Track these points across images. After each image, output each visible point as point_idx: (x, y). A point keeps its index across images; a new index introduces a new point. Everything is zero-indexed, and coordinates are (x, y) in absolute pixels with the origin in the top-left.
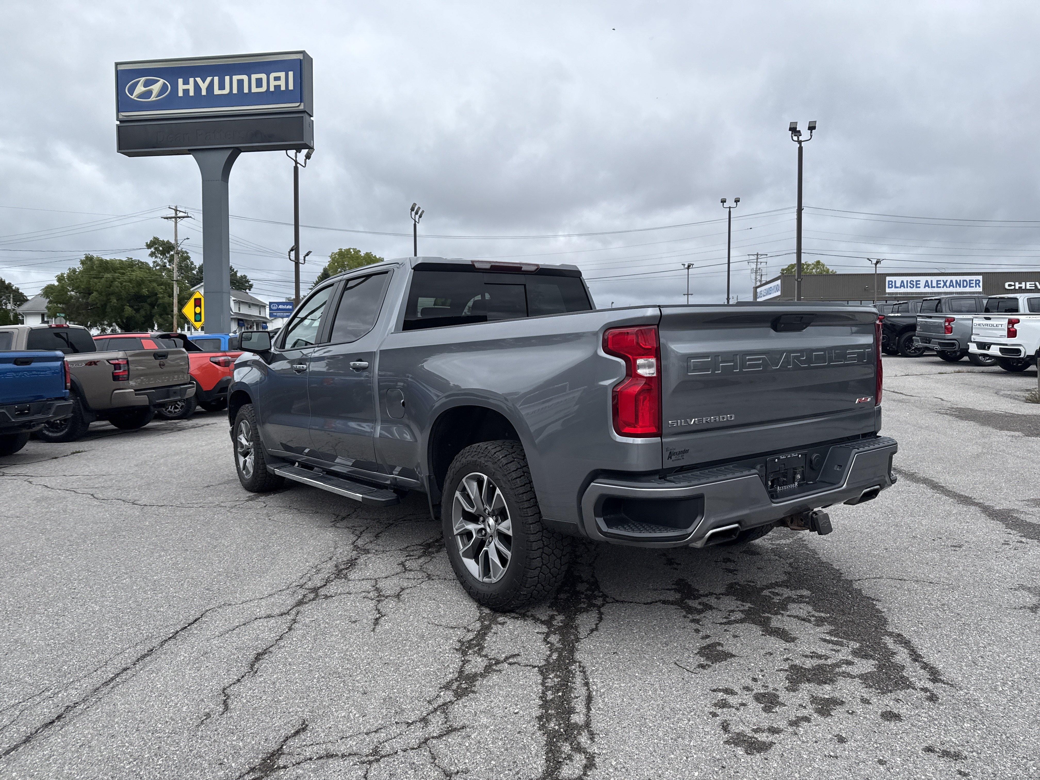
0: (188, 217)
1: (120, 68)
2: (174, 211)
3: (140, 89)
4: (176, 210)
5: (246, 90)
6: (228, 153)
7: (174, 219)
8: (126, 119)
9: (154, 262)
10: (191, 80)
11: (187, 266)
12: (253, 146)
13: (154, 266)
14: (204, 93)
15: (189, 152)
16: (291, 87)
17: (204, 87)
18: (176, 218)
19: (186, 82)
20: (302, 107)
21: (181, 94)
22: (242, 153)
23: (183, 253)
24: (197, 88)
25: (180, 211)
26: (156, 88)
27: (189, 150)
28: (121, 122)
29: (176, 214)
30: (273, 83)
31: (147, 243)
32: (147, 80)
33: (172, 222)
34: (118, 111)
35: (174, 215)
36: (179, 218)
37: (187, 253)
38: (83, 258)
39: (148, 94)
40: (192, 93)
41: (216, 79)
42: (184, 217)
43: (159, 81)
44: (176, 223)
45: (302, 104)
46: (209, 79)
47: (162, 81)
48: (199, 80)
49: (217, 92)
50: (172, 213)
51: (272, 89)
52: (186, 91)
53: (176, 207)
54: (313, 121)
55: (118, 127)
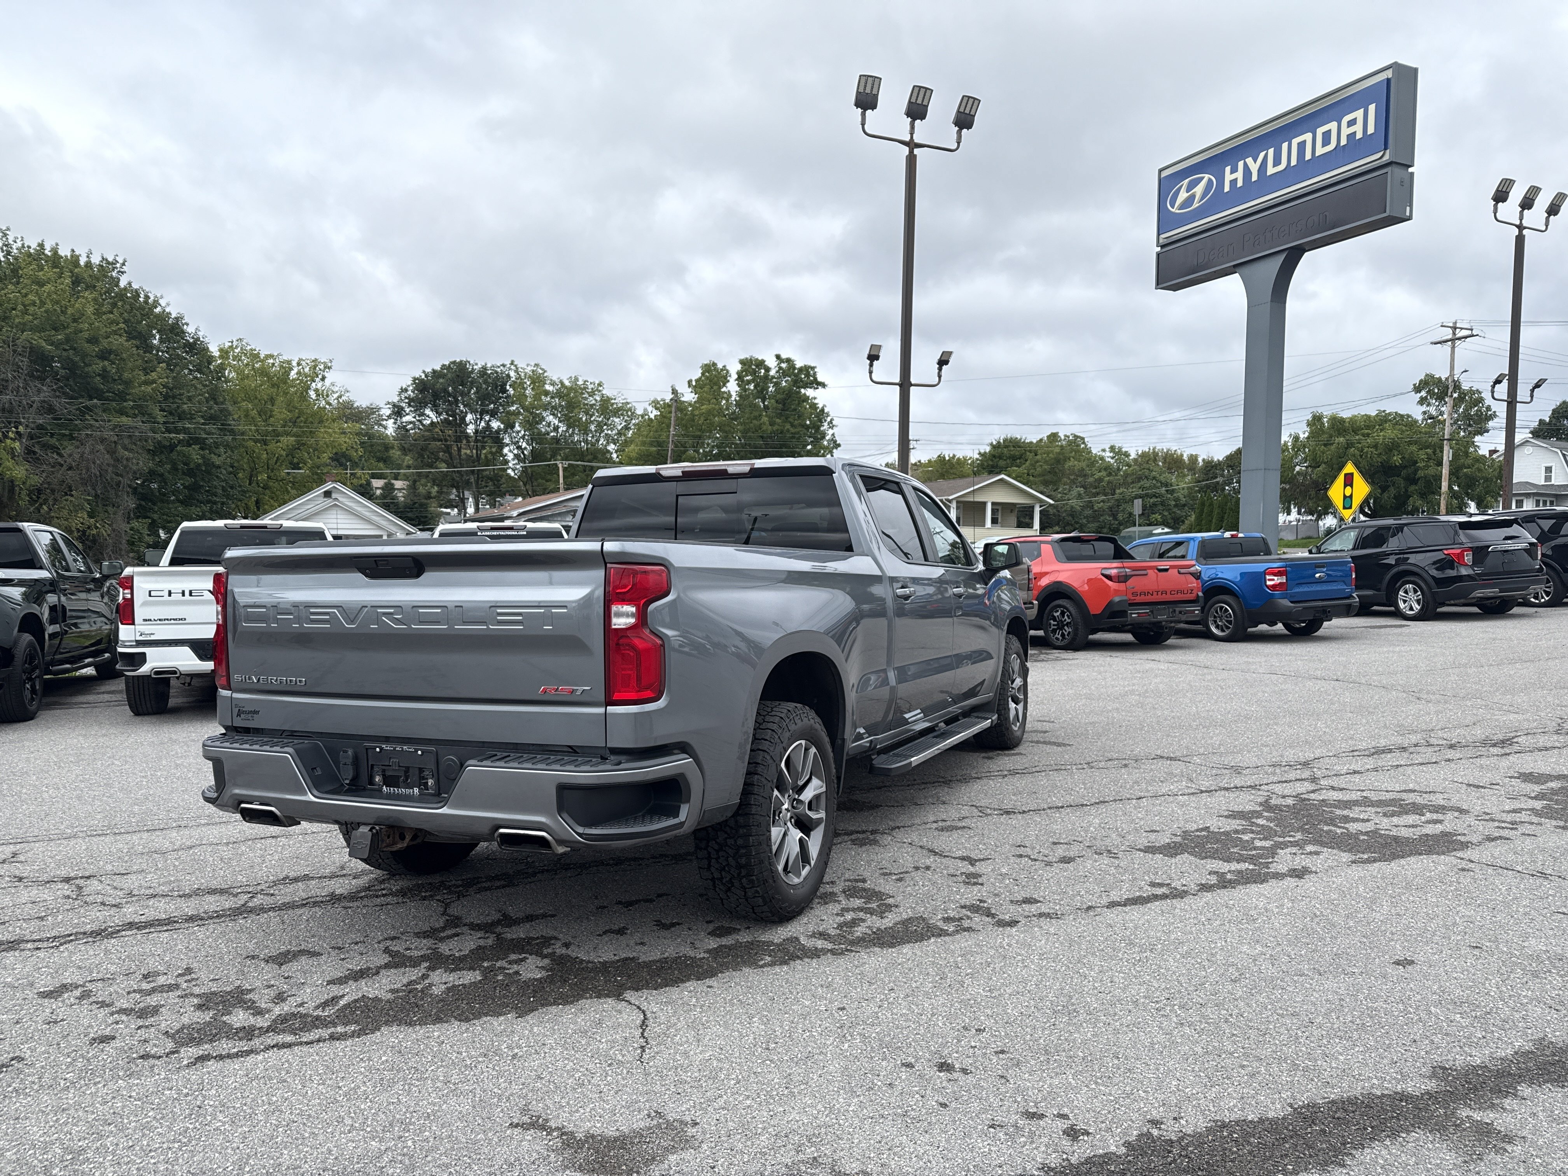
0: (1473, 336)
1: (1165, 174)
2: (1450, 331)
3: (1183, 195)
4: (1454, 328)
5: (1308, 156)
6: (1281, 258)
7: (1450, 343)
8: (1166, 241)
9: (1424, 413)
10: (1241, 164)
11: (1479, 414)
12: (1315, 240)
13: (1424, 419)
14: (1255, 178)
15: (1233, 270)
16: (1371, 130)
17: (1254, 167)
18: (1453, 340)
19: (1234, 170)
20: (1387, 157)
21: (1227, 188)
22: (1306, 254)
23: (1471, 392)
24: (1247, 171)
25: (1462, 329)
26: (1199, 190)
27: (1235, 266)
28: (1162, 247)
29: (1454, 334)
30: (1346, 131)
31: (1414, 385)
32: (1190, 182)
33: (1448, 347)
34: (1159, 235)
35: (1450, 337)
36: (1459, 339)
37: (1480, 393)
38: (1310, 417)
39: (1190, 200)
40: (1240, 184)
41: (1271, 151)
42: (1466, 337)
43: (1203, 178)
44: (1453, 348)
45: (1388, 151)
46: (1262, 155)
47: (1207, 176)
48: (1249, 161)
49: (1271, 170)
50: (1448, 334)
51: (1343, 142)
52: (1234, 182)
53: (1455, 323)
54: (1412, 174)
55: (1158, 255)
